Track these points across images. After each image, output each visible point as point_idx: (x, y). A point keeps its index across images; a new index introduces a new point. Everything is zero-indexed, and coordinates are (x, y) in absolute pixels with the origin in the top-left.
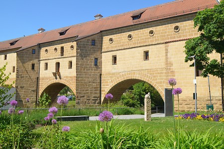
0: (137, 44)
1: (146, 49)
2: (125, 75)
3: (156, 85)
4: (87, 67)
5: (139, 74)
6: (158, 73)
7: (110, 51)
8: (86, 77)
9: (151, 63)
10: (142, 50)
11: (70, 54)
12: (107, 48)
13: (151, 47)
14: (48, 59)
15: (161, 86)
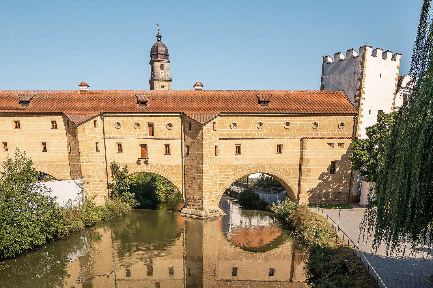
0: (270, 135)
1: (279, 142)
2: (252, 168)
3: (287, 180)
5: (269, 168)
6: (292, 169)
7: (232, 139)
9: (284, 158)
10: (274, 143)
11: (166, 134)
12: (228, 134)
13: (285, 140)
14: (124, 138)
15: (293, 181)
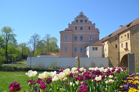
4: (138, 44)
8: (137, 50)
14: (123, 42)
